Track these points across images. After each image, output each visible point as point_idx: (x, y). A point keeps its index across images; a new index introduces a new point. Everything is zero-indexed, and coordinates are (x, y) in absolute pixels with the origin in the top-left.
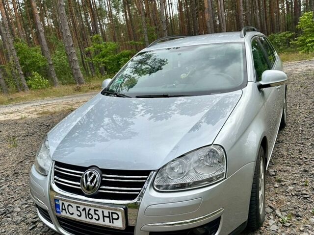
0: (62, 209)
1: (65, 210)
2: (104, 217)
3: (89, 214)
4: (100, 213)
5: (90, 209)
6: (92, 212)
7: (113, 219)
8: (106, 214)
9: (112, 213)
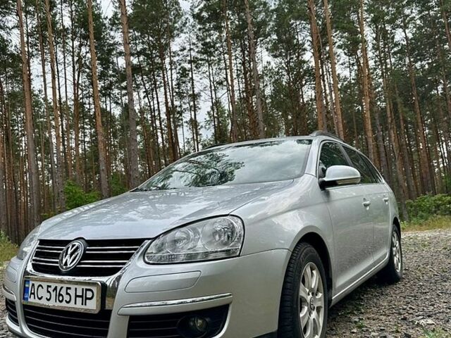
0: (31, 293)
1: (34, 294)
2: (76, 296)
3: (60, 295)
4: (72, 292)
5: (62, 288)
6: (63, 292)
7: (87, 299)
8: (79, 293)
9: (87, 290)
